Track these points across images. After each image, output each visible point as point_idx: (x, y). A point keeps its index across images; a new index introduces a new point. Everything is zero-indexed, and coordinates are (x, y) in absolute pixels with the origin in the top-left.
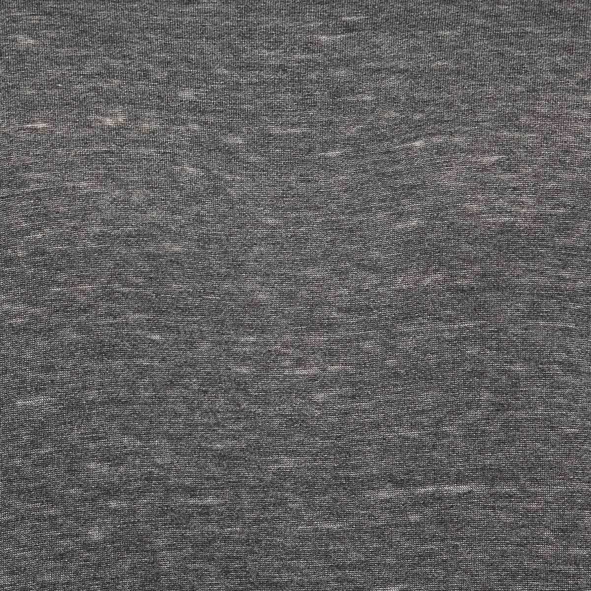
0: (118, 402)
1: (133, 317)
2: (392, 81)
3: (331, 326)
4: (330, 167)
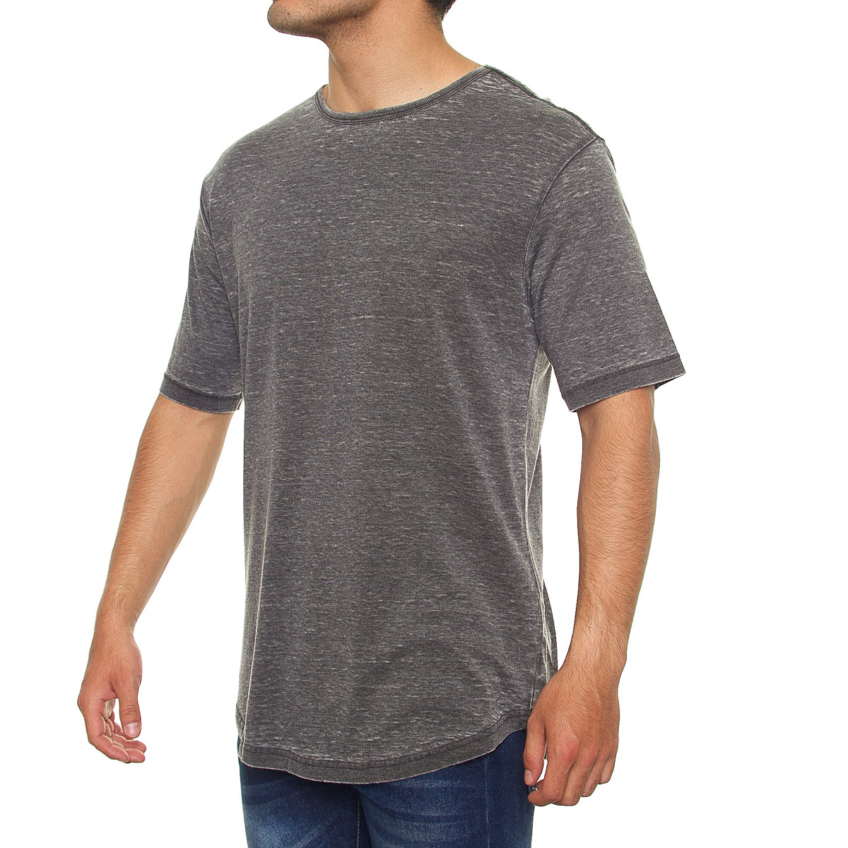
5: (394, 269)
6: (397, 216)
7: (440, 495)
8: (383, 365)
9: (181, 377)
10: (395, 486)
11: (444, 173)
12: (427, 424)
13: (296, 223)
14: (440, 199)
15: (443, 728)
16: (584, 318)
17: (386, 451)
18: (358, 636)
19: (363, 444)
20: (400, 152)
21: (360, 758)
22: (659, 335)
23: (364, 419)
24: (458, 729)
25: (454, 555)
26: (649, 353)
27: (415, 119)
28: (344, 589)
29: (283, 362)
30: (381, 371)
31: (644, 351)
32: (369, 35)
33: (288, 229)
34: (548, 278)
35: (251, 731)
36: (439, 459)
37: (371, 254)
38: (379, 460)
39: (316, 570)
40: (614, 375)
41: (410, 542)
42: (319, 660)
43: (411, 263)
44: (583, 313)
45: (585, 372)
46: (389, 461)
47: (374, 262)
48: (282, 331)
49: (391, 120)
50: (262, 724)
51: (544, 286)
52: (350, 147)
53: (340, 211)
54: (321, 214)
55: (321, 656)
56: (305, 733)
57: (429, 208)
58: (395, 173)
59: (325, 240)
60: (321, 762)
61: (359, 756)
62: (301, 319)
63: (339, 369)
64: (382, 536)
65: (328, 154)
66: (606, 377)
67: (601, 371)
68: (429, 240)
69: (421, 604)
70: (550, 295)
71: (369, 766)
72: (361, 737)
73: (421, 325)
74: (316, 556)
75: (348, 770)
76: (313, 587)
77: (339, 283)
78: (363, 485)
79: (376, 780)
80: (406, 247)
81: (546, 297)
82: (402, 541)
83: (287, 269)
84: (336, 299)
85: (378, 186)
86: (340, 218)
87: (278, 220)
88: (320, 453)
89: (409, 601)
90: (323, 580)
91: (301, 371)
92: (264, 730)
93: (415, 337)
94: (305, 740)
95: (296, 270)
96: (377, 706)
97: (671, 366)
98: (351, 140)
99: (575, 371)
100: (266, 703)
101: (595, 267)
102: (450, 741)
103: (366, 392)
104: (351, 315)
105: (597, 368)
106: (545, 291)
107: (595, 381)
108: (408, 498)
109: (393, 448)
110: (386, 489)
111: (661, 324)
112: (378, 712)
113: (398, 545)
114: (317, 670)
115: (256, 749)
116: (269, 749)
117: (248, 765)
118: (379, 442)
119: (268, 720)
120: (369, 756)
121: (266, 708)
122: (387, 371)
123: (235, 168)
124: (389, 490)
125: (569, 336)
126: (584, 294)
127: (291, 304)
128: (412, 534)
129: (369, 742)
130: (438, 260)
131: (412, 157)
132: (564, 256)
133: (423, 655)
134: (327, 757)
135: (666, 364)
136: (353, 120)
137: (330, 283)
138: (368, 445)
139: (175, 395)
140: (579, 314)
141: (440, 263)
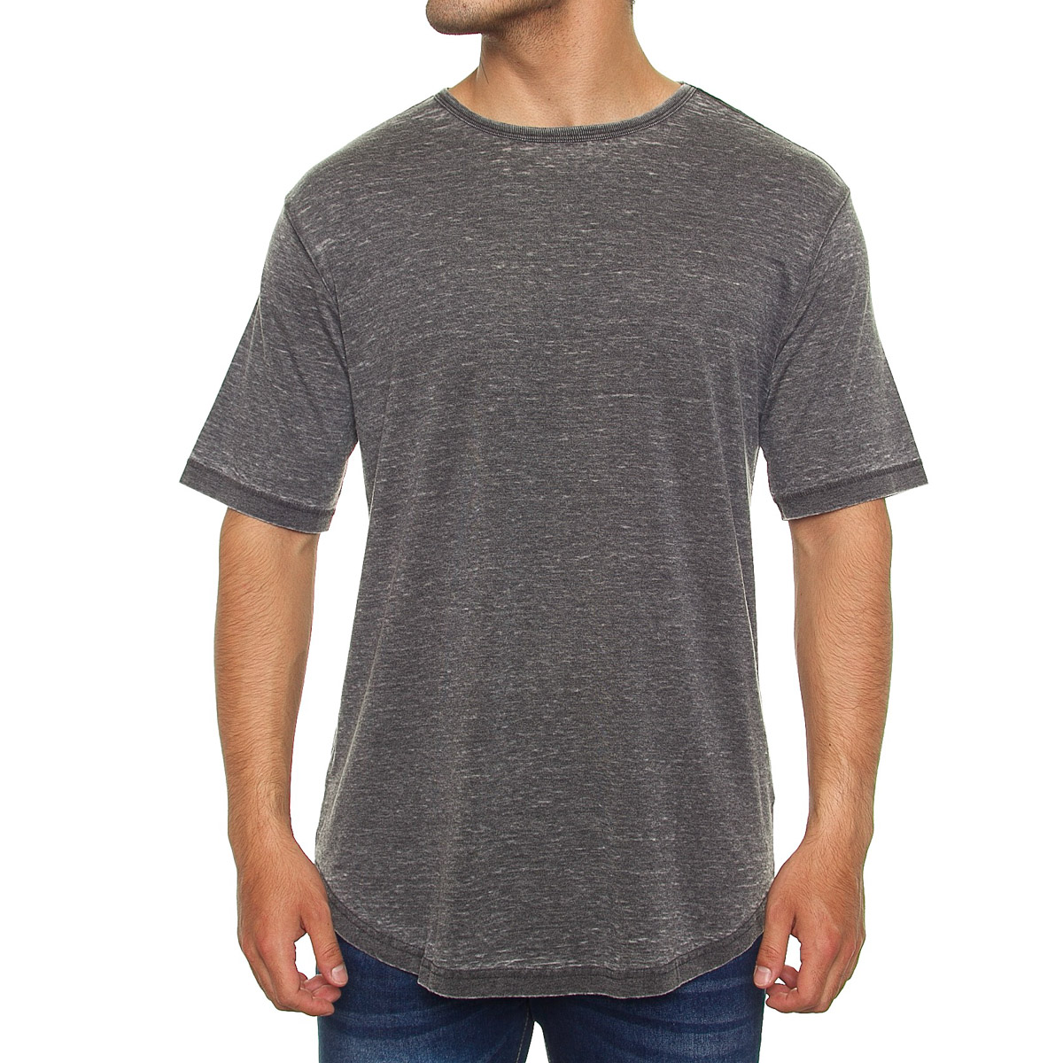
0: (501, 364)
1: (507, 334)
2: (609, 248)
3: (583, 337)
4: (585, 279)
5: (663, 335)
6: (654, 267)
7: (708, 625)
8: (651, 458)
9: (273, 487)
10: (665, 613)
11: (700, 216)
12: (697, 533)
13: (499, 267)
14: (705, 248)
15: (703, 926)
16: (833, 405)
17: (654, 568)
18: (620, 806)
19: (624, 558)
20: (630, 185)
21: (615, 965)
22: (901, 436)
23: (625, 527)
24: (720, 926)
25: (720, 702)
26: (892, 456)
27: (635, 143)
28: (598, 745)
29: (495, 450)
30: (648, 466)
31: (887, 453)
32: (565, 32)
33: (490, 275)
34: (797, 353)
35: (446, 948)
36: (709, 579)
37: (623, 314)
38: (646, 580)
39: (548, 724)
40: (860, 479)
41: (680, 685)
42: (557, 840)
43: (684, 328)
44: (831, 400)
45: (827, 472)
46: (659, 581)
47: (633, 325)
48: (492, 409)
49: (603, 141)
50: (461, 938)
51: (790, 362)
52: (552, 173)
53: (562, 256)
54: (533, 259)
55: (559, 834)
56: (537, 937)
57: (695, 259)
58: (632, 211)
59: (546, 293)
60: (564, 971)
61: (615, 961)
62: (520, 394)
63: (573, 461)
64: (648, 677)
65: (522, 179)
66: (851, 481)
67: (846, 472)
68: (703, 299)
69: (690, 765)
70: (795, 374)
71: (627, 976)
72: (619, 937)
73: (697, 408)
74: (547, 705)
75: (605, 978)
76: (545, 746)
77: (570, 350)
78: (625, 612)
79: (636, 993)
80: (676, 307)
81: (790, 376)
82: (671, 684)
83: (499, 327)
84: (566, 371)
85: (614, 226)
86: (564, 265)
87: (469, 263)
88: (544, 571)
89: (675, 761)
90: (558, 735)
91: (518, 462)
92: (464, 947)
93: (688, 423)
94: (537, 946)
95: (512, 330)
96: (642, 898)
97: (913, 474)
98: (550, 163)
99: (812, 470)
100: (467, 910)
101: (848, 345)
102: (709, 942)
103: (628, 492)
104: (595, 392)
105: (841, 469)
106: (789, 369)
107: (838, 484)
108: (679, 628)
109: (663, 564)
110: (653, 617)
111: (903, 422)
112: (643, 906)
113: (665, 690)
114: (555, 854)
115: (453, 973)
116: (470, 972)
117: (440, 995)
118: (646, 557)
119: (469, 933)
120: (628, 963)
121: (467, 917)
122: (656, 466)
123: (358, 196)
124: (656, 618)
125: (812, 426)
126: (833, 377)
127: (505, 373)
128: (683, 675)
129: (630, 944)
130: (716, 326)
131: (649, 193)
132: (819, 329)
133: (688, 833)
134: (572, 963)
135: (909, 470)
136: (546, 137)
137: (557, 350)
138: (633, 560)
139: (262, 512)
140: (827, 400)
141: (717, 329)
